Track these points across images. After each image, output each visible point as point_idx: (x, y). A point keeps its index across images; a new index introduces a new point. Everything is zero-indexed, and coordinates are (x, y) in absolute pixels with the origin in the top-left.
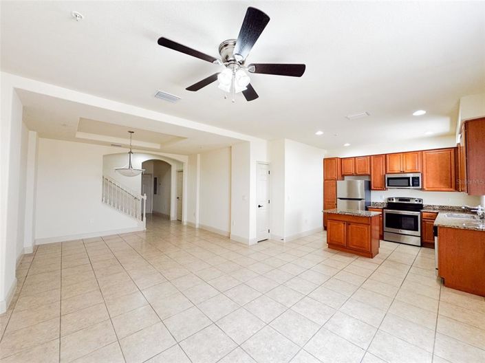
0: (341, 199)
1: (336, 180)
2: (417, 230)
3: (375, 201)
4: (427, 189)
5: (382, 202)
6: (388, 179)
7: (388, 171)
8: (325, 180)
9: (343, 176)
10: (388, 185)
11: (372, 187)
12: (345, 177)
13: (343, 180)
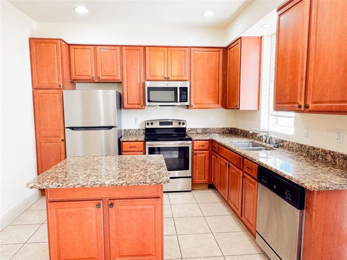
0: (72, 128)
1: (60, 88)
2: (188, 169)
3: (127, 128)
4: (194, 106)
5: (137, 128)
6: (150, 89)
7: (148, 77)
8: (35, 89)
9: (73, 82)
10: (149, 101)
11: (126, 105)
12: (77, 85)
13: (74, 88)
